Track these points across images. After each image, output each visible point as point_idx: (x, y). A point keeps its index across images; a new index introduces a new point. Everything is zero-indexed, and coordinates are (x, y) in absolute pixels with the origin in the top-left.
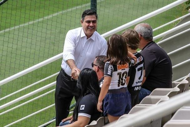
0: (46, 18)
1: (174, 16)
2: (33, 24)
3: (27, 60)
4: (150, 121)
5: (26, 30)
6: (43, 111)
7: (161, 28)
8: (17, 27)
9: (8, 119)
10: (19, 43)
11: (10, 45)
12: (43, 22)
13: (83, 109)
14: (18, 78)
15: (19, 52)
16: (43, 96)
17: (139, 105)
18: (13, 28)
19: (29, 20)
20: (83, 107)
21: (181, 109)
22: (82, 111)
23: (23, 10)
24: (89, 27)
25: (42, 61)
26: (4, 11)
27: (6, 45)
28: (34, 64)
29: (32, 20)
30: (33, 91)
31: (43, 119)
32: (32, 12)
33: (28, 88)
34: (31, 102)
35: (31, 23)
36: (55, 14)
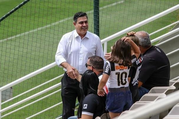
0: (53, 24)
1: (170, 21)
2: (42, 30)
3: (36, 62)
4: (148, 116)
5: (35, 35)
6: (52, 109)
7: (158, 32)
8: (27, 33)
9: (20, 116)
10: (29, 48)
11: (21, 49)
12: (50, 28)
13: (86, 108)
14: (28, 79)
15: (29, 55)
16: (52, 95)
17: (139, 102)
18: (24, 34)
19: (38, 26)
20: (85, 106)
21: (177, 106)
22: (85, 110)
23: (32, 18)
24: (83, 28)
25: (50, 64)
26: (15, 18)
27: (17, 49)
28: (42, 66)
29: (40, 27)
30: (42, 90)
31: (51, 115)
32: (41, 19)
33: (38, 88)
34: (40, 101)
35: (40, 29)
36: (62, 21)
